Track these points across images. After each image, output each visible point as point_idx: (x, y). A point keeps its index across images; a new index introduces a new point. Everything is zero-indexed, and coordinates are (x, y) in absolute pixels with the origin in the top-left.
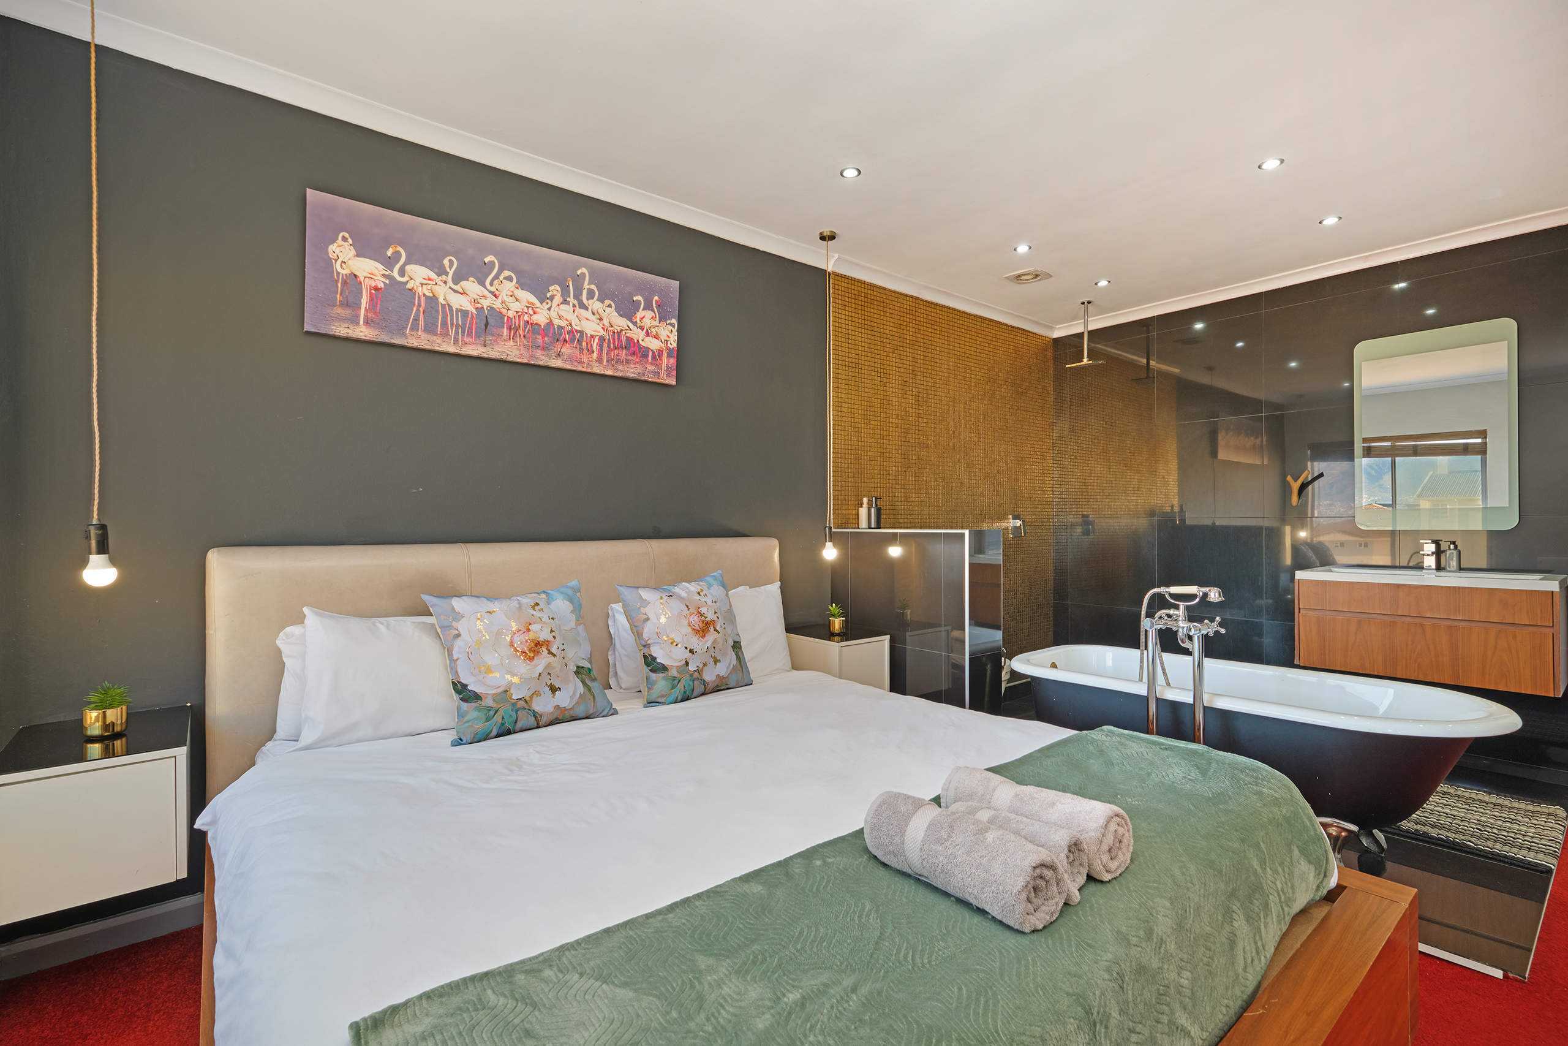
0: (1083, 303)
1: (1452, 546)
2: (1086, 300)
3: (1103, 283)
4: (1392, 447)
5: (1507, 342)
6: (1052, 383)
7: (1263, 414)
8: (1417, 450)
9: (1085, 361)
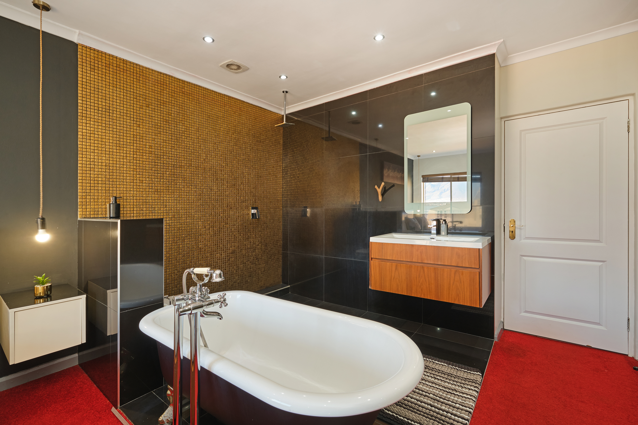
0: (283, 92)
1: (444, 222)
2: (285, 90)
3: (283, 77)
4: (451, 177)
5: (466, 115)
6: (282, 138)
7: (368, 154)
8: (459, 179)
9: (284, 122)
